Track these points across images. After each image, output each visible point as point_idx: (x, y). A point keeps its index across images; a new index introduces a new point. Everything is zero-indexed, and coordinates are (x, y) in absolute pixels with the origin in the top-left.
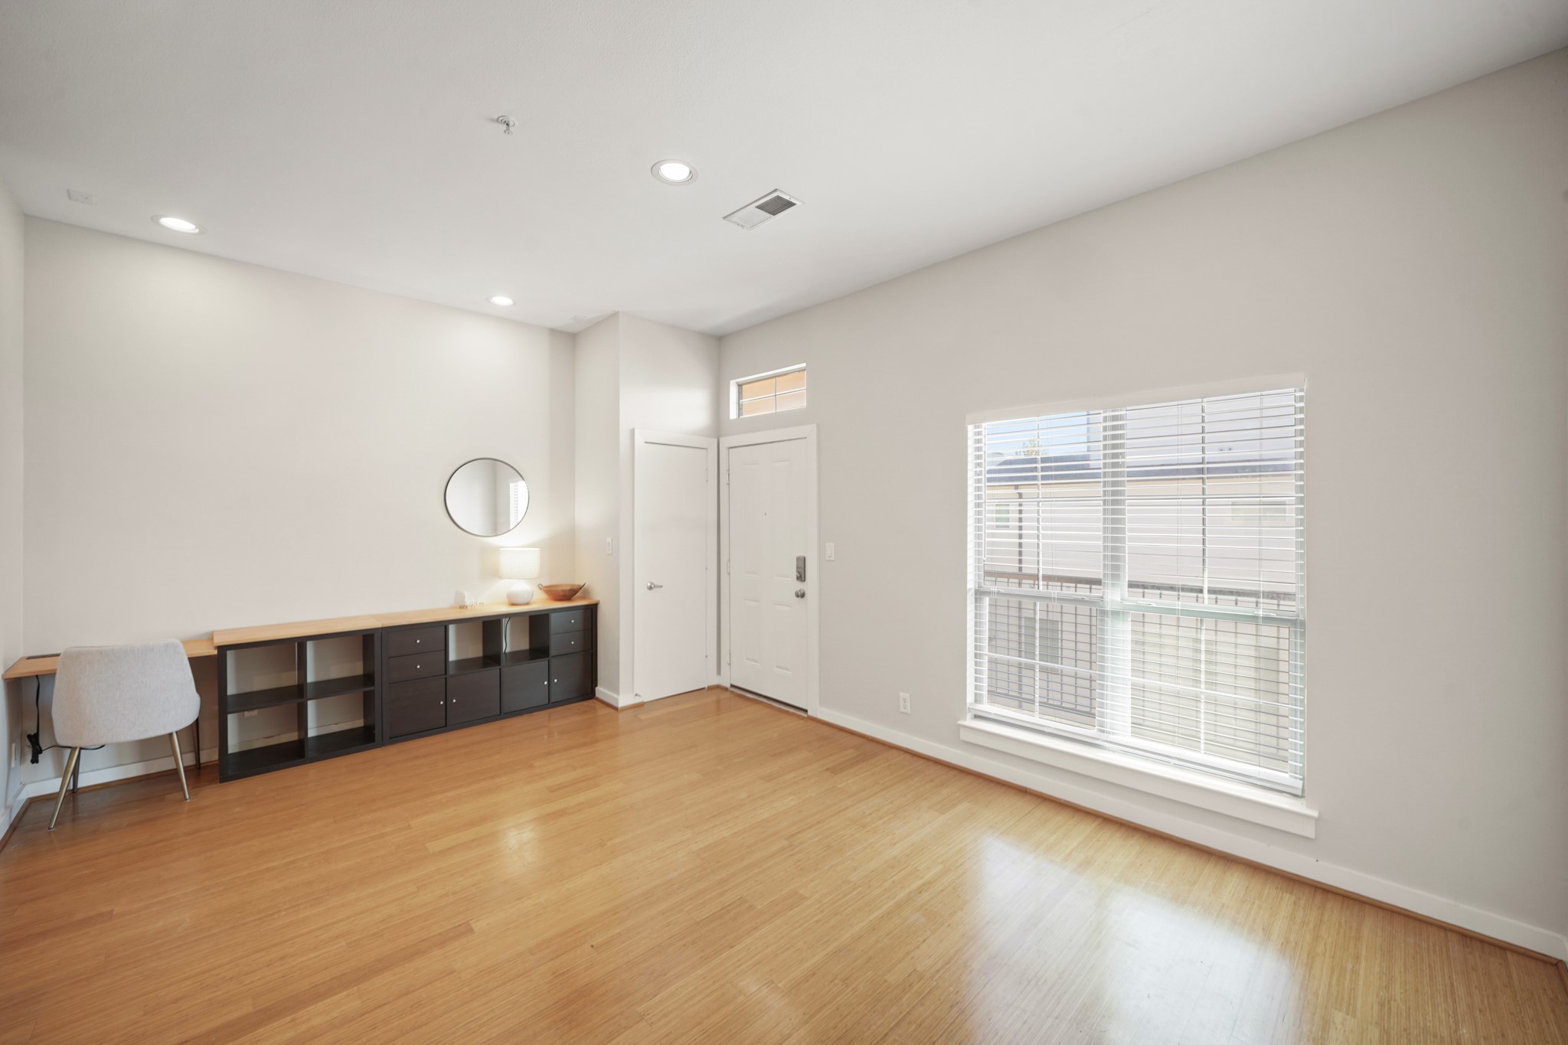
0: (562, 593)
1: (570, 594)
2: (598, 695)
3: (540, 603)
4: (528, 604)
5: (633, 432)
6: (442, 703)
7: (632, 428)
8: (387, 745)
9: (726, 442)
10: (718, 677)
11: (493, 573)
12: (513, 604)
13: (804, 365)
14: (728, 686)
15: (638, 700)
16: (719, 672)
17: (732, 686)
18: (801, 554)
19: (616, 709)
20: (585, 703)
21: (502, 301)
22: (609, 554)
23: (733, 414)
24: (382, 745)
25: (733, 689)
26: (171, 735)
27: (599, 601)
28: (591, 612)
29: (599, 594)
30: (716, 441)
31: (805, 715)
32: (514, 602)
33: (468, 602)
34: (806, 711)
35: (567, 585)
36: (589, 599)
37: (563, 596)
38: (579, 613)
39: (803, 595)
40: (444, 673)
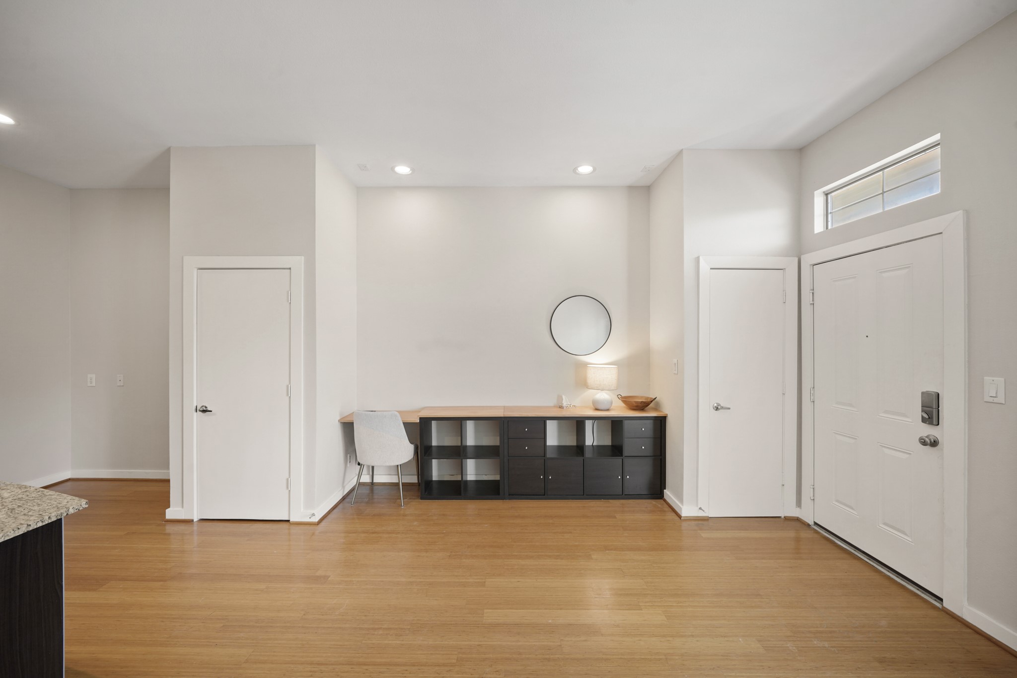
0: (635, 404)
1: (643, 406)
2: (665, 497)
3: (619, 410)
4: (608, 410)
5: (697, 260)
6: (542, 477)
7: (697, 256)
8: (507, 499)
9: (808, 259)
10: (798, 509)
11: (583, 384)
12: (597, 409)
13: (937, 137)
14: (811, 523)
15: (701, 514)
16: (799, 503)
17: (816, 524)
18: (932, 389)
19: (680, 516)
20: (654, 502)
21: (585, 169)
22: (675, 374)
23: (819, 226)
24: (503, 498)
25: (816, 528)
26: (398, 466)
27: (667, 414)
28: (660, 423)
29: (667, 409)
30: (796, 260)
31: (938, 604)
32: (599, 407)
33: (565, 404)
34: (941, 600)
35: (642, 397)
36: (660, 411)
37: (637, 406)
38: (650, 424)
39: (934, 444)
40: (543, 455)
